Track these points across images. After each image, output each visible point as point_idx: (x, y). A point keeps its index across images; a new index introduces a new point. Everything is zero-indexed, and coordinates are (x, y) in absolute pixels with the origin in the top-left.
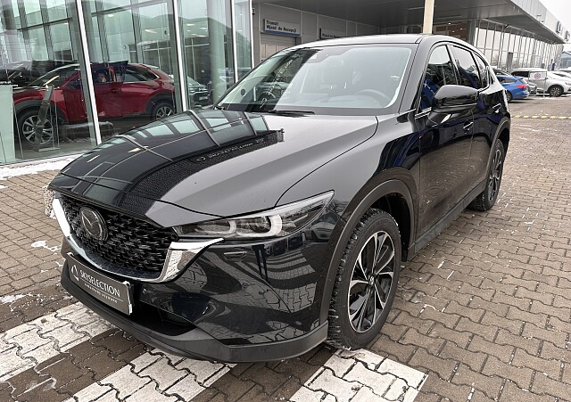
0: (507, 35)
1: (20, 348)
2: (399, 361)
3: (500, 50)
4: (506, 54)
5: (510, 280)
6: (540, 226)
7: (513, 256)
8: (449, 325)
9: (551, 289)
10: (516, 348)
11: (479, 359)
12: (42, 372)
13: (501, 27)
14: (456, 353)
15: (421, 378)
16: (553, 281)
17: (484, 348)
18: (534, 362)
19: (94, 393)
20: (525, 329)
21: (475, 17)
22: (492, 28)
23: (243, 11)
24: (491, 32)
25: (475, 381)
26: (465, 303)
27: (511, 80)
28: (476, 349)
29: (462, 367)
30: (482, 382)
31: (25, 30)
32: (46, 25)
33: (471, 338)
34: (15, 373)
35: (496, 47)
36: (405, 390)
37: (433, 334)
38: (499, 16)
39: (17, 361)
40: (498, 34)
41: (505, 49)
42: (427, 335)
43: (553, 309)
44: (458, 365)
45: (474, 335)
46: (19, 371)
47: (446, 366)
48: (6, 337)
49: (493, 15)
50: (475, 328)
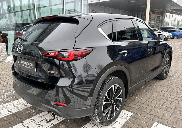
0: (177, 15)
1: (23, 103)
2: (126, 110)
3: (175, 21)
4: (177, 22)
5: (163, 92)
6: (176, 78)
7: (165, 86)
8: (142, 103)
9: (174, 95)
10: (160, 109)
11: (149, 111)
12: (30, 109)
13: (175, 13)
14: (143, 109)
15: (132, 114)
16: (176, 93)
17: (151, 108)
18: (164, 112)
19: (44, 114)
20: (164, 104)
21: (165, 9)
22: (172, 13)
23: (85, 7)
24: (171, 14)
25: (147, 116)
26: (148, 97)
27: (178, 31)
28: (149, 108)
29: (144, 112)
30: (149, 116)
31: (15, 12)
32: (22, 11)
33: (148, 106)
34: (23, 109)
35: (173, 19)
36: (127, 117)
37: (137, 104)
38: (174, 9)
39: (23, 106)
40: (174, 15)
41: (177, 20)
42: (135, 105)
43: (174, 100)
44: (143, 112)
45: (149, 105)
46: (24, 108)
47: (139, 112)
48: (19, 101)
49: (172, 9)
50: (149, 104)
